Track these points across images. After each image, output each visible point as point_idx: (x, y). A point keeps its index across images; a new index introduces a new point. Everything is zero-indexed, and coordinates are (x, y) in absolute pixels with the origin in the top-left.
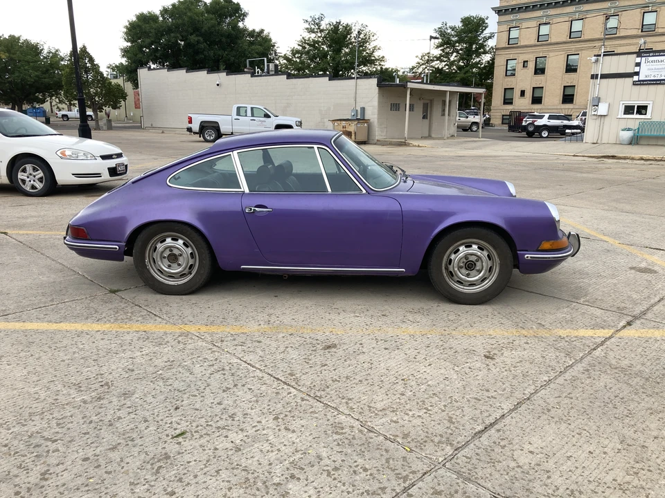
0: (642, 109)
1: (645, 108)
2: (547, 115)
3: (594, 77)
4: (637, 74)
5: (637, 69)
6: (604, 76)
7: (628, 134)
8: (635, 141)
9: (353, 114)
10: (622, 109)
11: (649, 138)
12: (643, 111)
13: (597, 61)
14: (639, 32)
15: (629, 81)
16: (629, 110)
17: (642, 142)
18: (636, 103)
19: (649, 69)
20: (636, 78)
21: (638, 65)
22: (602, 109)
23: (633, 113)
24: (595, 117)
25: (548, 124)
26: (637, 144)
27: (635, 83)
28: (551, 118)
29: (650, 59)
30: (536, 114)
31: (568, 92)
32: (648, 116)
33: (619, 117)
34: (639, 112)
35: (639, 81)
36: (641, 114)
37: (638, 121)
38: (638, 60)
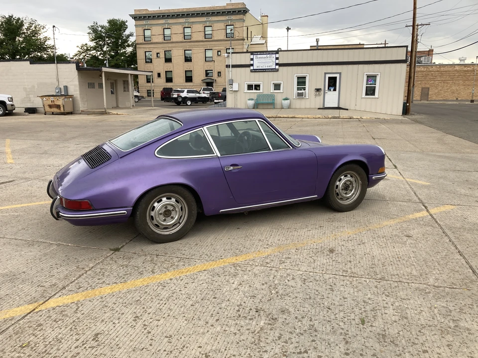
0: (257, 87)
1: (259, 86)
2: (186, 90)
3: (228, 66)
4: (252, 65)
5: (252, 62)
6: (234, 66)
7: (251, 103)
8: (256, 106)
9: (57, 91)
10: (246, 87)
11: (263, 104)
12: (258, 88)
13: (228, 56)
14: (225, 38)
15: (248, 70)
16: (250, 87)
17: (260, 107)
18: (254, 83)
19: (258, 63)
20: (252, 68)
21: (252, 59)
22: (235, 87)
23: (253, 89)
24: (231, 92)
25: (187, 96)
26: (257, 108)
27: (251, 71)
28: (188, 92)
29: (259, 56)
30: (178, 89)
31: (189, 75)
32: (261, 91)
33: (245, 92)
34: (256, 89)
35: (254, 70)
36: (257, 90)
37: (256, 94)
38: (252, 56)
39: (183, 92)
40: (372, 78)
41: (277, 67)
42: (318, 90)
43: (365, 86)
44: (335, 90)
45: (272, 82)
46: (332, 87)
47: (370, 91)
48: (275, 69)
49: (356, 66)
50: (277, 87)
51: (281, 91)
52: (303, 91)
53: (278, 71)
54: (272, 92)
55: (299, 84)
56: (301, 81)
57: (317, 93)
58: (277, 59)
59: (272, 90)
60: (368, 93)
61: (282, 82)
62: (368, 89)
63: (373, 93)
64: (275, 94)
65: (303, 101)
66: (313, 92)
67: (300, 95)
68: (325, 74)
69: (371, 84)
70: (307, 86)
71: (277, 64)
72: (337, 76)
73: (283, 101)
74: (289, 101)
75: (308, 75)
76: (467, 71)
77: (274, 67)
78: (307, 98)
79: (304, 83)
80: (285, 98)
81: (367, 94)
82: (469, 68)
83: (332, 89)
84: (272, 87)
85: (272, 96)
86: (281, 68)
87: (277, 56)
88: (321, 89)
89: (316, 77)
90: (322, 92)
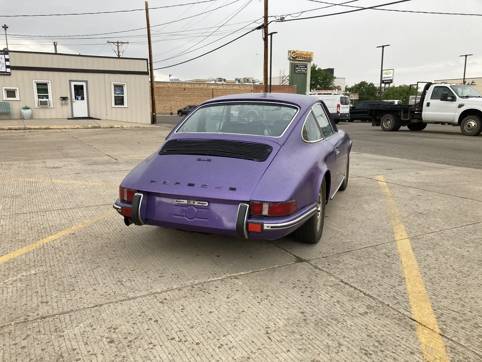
40: (119, 88)
41: (9, 70)
42: (64, 99)
43: (113, 95)
44: (83, 99)
45: (4, 88)
46: (79, 95)
47: (119, 101)
48: (6, 72)
49: (102, 75)
50: (11, 93)
51: (17, 98)
52: (47, 100)
53: (10, 75)
54: (4, 99)
55: (39, 91)
56: (42, 89)
57: (64, 102)
58: (7, 60)
59: (5, 97)
60: (117, 102)
61: (17, 89)
62: (117, 98)
63: (122, 103)
64: (10, 102)
65: (47, 111)
66: (59, 101)
67: (42, 103)
68: (70, 81)
69: (118, 94)
70: (50, 94)
71: (7, 67)
72: (84, 84)
73: (23, 111)
74: (30, 110)
75: (50, 81)
76: (160, 88)
77: (4, 69)
78: (52, 107)
79: (46, 91)
80: (24, 106)
81: (116, 104)
82: (160, 86)
83: (80, 98)
84: (5, 94)
85: (6, 105)
86: (14, 72)
87: (7, 57)
88: (67, 98)
89: (59, 85)
90: (69, 101)
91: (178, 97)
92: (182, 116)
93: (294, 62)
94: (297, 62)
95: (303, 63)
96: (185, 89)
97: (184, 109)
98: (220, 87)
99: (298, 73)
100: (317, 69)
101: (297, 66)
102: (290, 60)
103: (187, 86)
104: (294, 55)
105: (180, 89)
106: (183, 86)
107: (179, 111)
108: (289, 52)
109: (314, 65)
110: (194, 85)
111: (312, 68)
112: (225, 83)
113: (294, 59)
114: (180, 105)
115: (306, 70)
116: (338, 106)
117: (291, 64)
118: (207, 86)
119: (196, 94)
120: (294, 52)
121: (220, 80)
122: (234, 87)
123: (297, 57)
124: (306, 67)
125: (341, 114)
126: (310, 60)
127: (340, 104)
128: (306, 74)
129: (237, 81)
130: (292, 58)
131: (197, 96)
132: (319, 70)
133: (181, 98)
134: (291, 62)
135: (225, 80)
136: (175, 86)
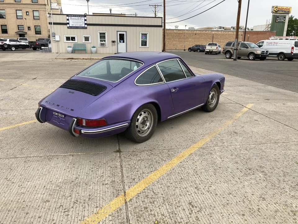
0: (73, 39)
1: (74, 38)
2: (8, 40)
3: (50, 23)
4: (68, 24)
5: (68, 22)
6: (55, 24)
7: (70, 49)
8: (74, 51)
10: (65, 38)
11: (78, 50)
12: (74, 39)
13: (50, 17)
14: (31, 3)
15: (65, 27)
16: (68, 39)
17: (76, 52)
18: (71, 36)
19: (73, 22)
20: (68, 25)
21: (68, 20)
22: (57, 38)
23: (70, 40)
24: (55, 42)
26: (74, 53)
27: (68, 28)
29: (72, 18)
31: (4, 28)
32: (76, 41)
33: (65, 42)
34: (72, 40)
35: (70, 27)
36: (73, 40)
37: (73, 44)
38: (68, 18)
39: (6, 40)
40: (145, 35)
41: (86, 26)
42: (113, 42)
43: (141, 40)
44: (124, 42)
45: (83, 36)
46: (122, 40)
47: (144, 43)
48: (85, 27)
49: (135, 28)
50: (87, 39)
51: (90, 41)
52: (105, 42)
53: (87, 28)
54: (83, 42)
55: (101, 37)
56: (103, 36)
57: (113, 44)
58: (85, 20)
59: (84, 41)
60: (143, 44)
61: (90, 36)
62: (143, 42)
63: (146, 45)
64: (86, 44)
65: (105, 49)
66: (111, 43)
67: (102, 45)
68: (117, 31)
69: (144, 39)
70: (106, 39)
71: (86, 24)
72: (125, 33)
73: (92, 48)
74: (96, 48)
75: (107, 32)
76: (180, 33)
77: (84, 25)
78: (107, 46)
79: (104, 37)
80: (93, 46)
81: (142, 45)
82: (180, 32)
83: (122, 41)
84: (84, 39)
85: (84, 45)
86: (88, 27)
87: (85, 18)
88: (115, 41)
89: (112, 34)
90: (116, 43)
91: (191, 39)
92: (191, 51)
93: (276, 14)
94: (278, 14)
95: (283, 15)
96: (196, 34)
97: (193, 47)
98: (220, 33)
99: (279, 22)
100: (294, 19)
101: (278, 17)
102: (273, 13)
103: (198, 32)
104: (276, 9)
105: (193, 34)
106: (195, 32)
107: (189, 49)
108: (273, 7)
109: (292, 16)
110: (202, 31)
111: (289, 18)
112: (223, 30)
113: (276, 12)
114: (192, 44)
115: (285, 20)
116: (293, 48)
117: (274, 16)
118: (211, 32)
119: (203, 37)
120: (277, 7)
121: (220, 28)
122: (229, 33)
123: (278, 11)
124: (285, 17)
125: (294, 54)
126: (288, 13)
127: (294, 47)
128: (285, 23)
129: (232, 29)
130: (274, 12)
131: (204, 38)
132: (296, 19)
133: (193, 40)
134: (274, 14)
135: (223, 28)
136: (190, 32)
